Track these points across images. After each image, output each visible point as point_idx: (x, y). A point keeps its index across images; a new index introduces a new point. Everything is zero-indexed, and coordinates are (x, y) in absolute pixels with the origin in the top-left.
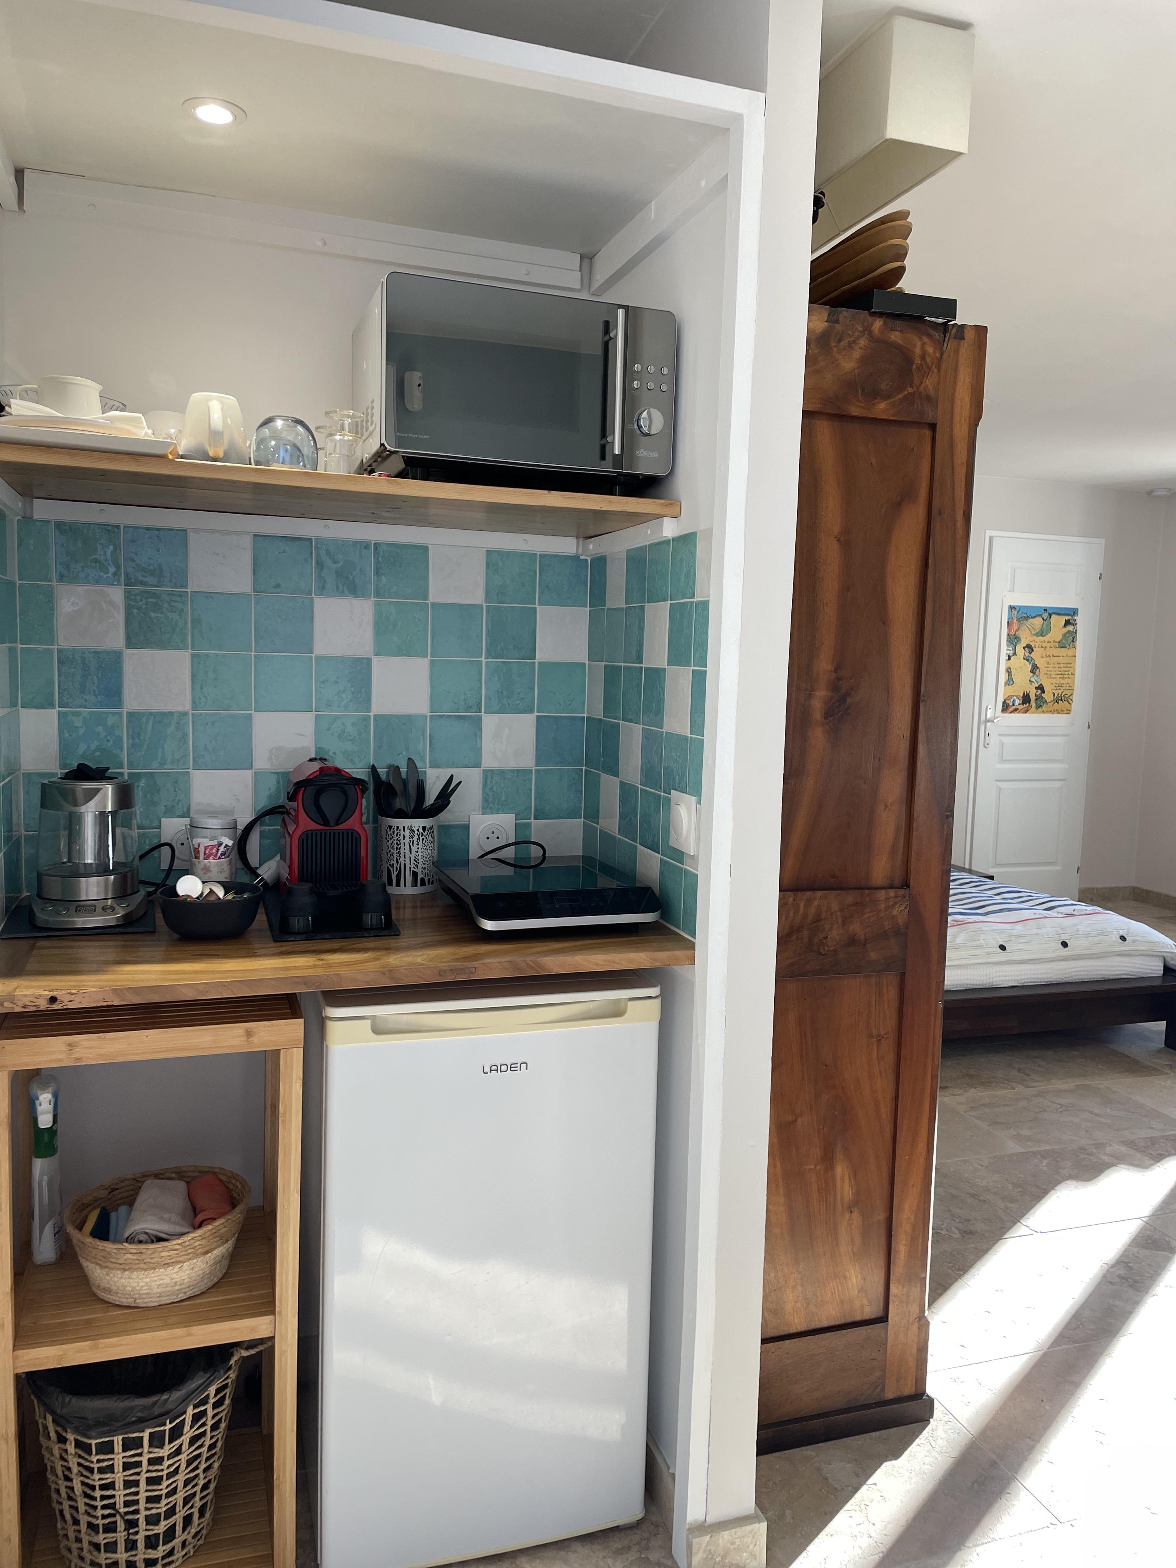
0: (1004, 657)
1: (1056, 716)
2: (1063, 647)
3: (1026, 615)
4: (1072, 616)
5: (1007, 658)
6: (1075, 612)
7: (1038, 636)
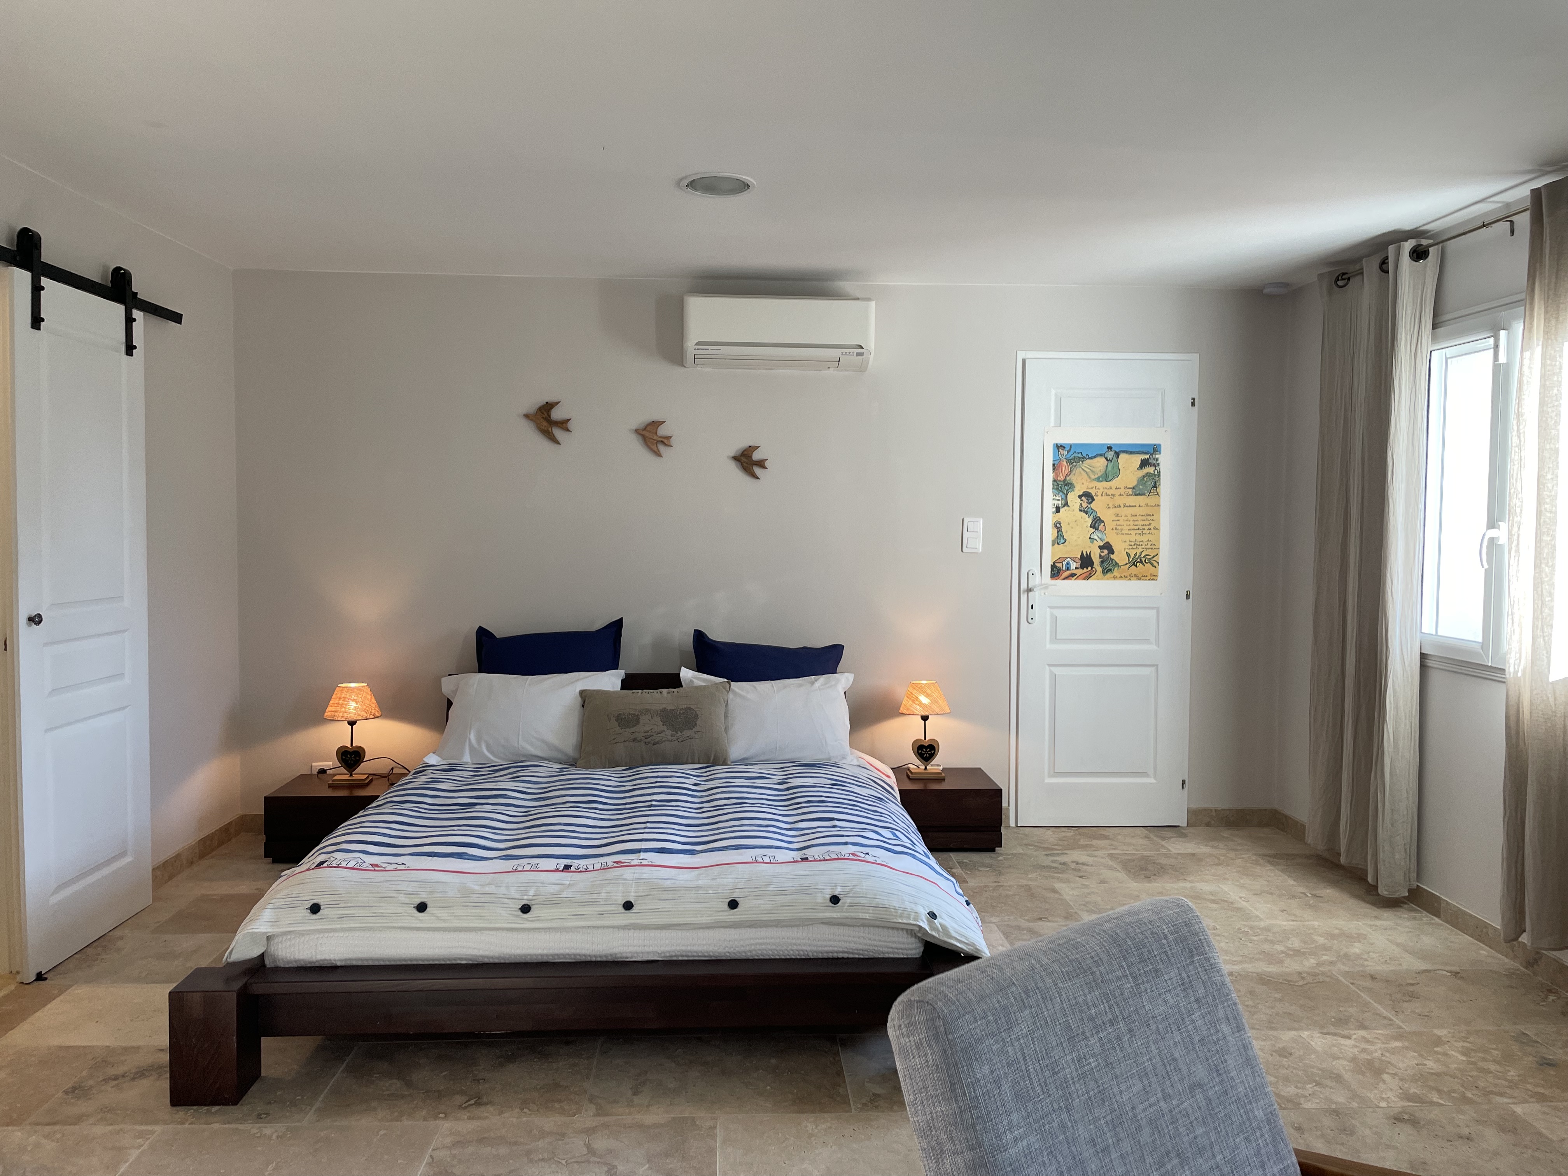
0: (1049, 509)
1: (1134, 583)
2: (1139, 494)
3: (1080, 455)
4: (1152, 454)
5: (1055, 509)
6: (1156, 449)
7: (1101, 481)
